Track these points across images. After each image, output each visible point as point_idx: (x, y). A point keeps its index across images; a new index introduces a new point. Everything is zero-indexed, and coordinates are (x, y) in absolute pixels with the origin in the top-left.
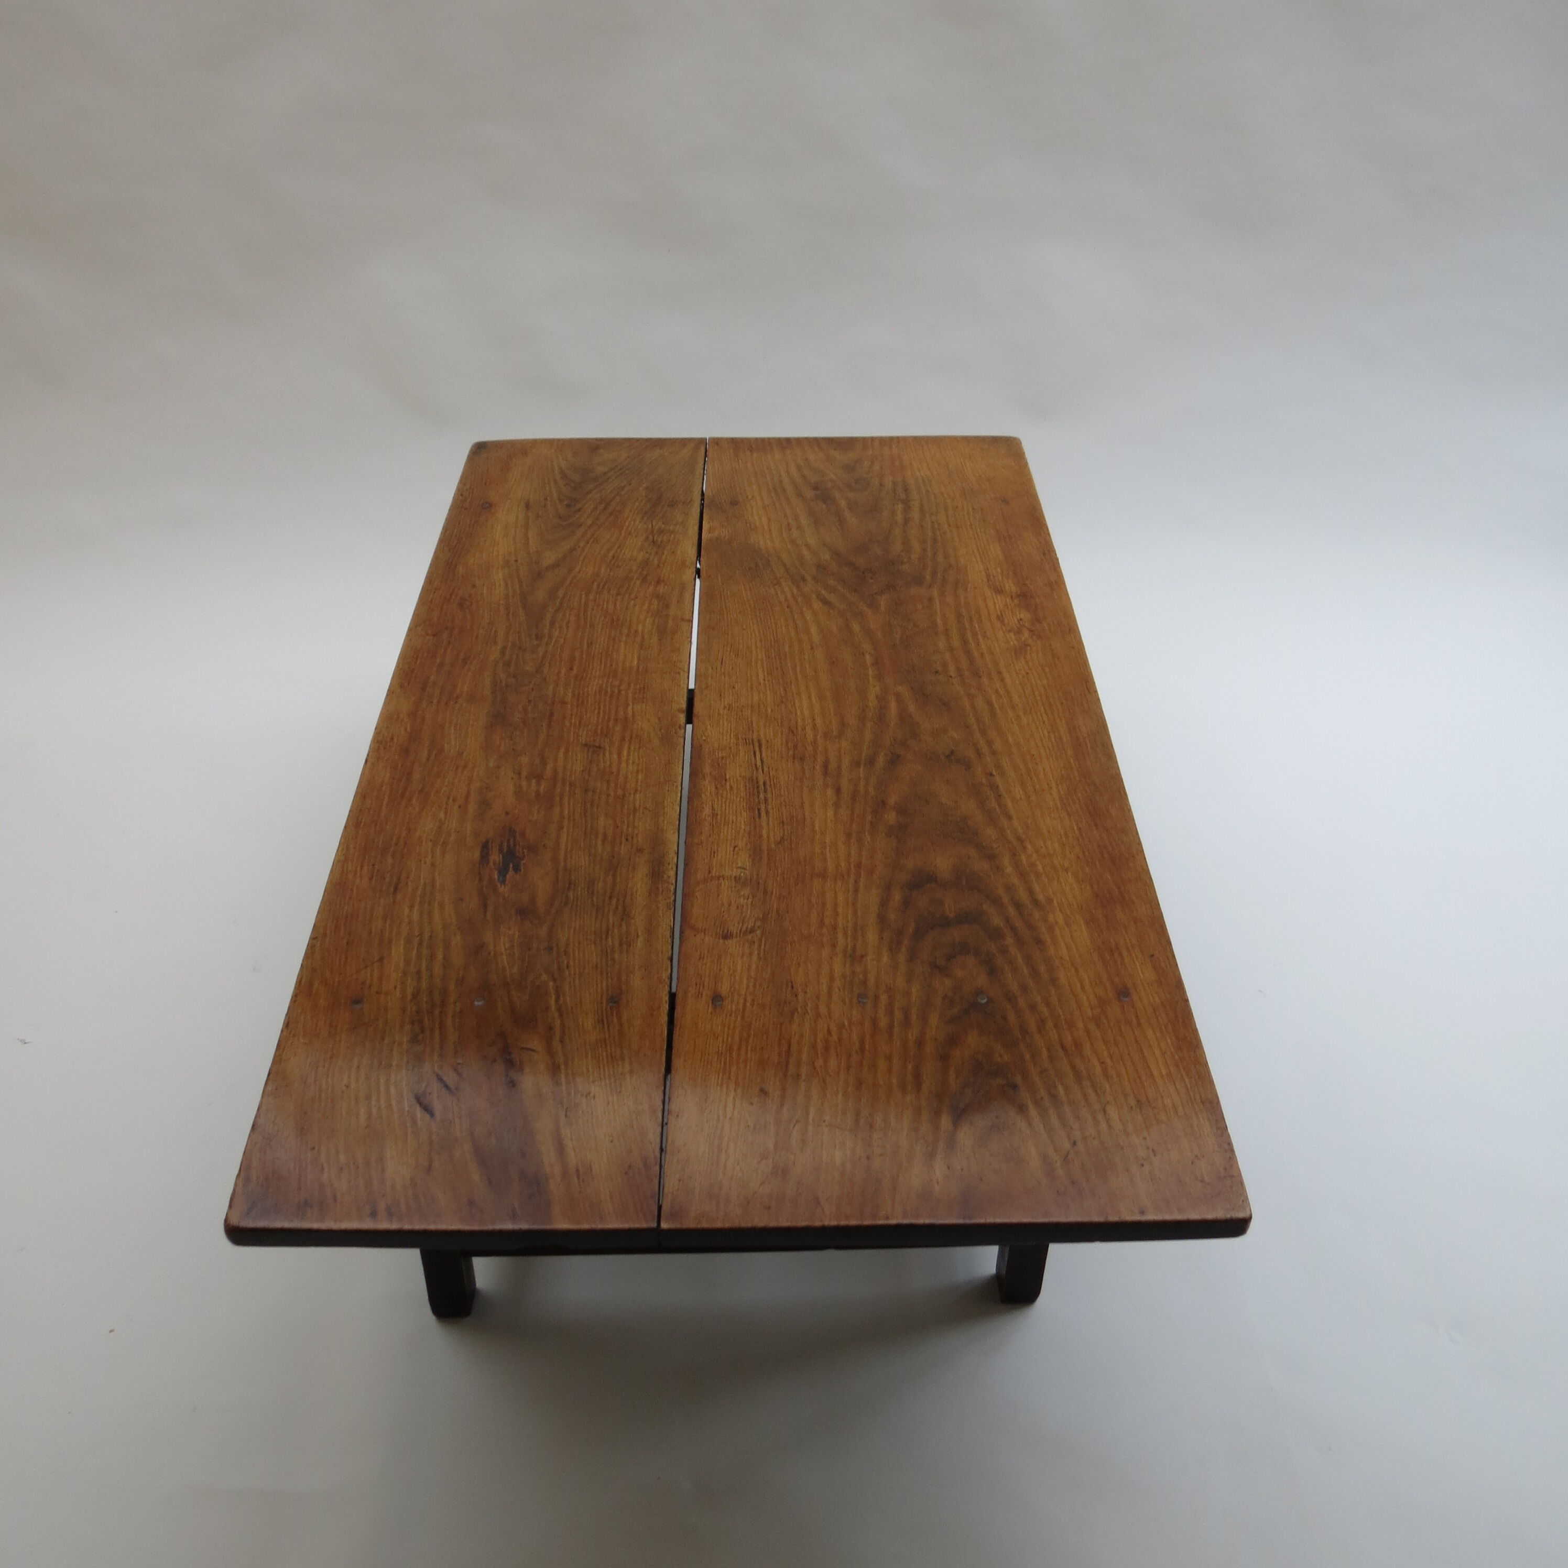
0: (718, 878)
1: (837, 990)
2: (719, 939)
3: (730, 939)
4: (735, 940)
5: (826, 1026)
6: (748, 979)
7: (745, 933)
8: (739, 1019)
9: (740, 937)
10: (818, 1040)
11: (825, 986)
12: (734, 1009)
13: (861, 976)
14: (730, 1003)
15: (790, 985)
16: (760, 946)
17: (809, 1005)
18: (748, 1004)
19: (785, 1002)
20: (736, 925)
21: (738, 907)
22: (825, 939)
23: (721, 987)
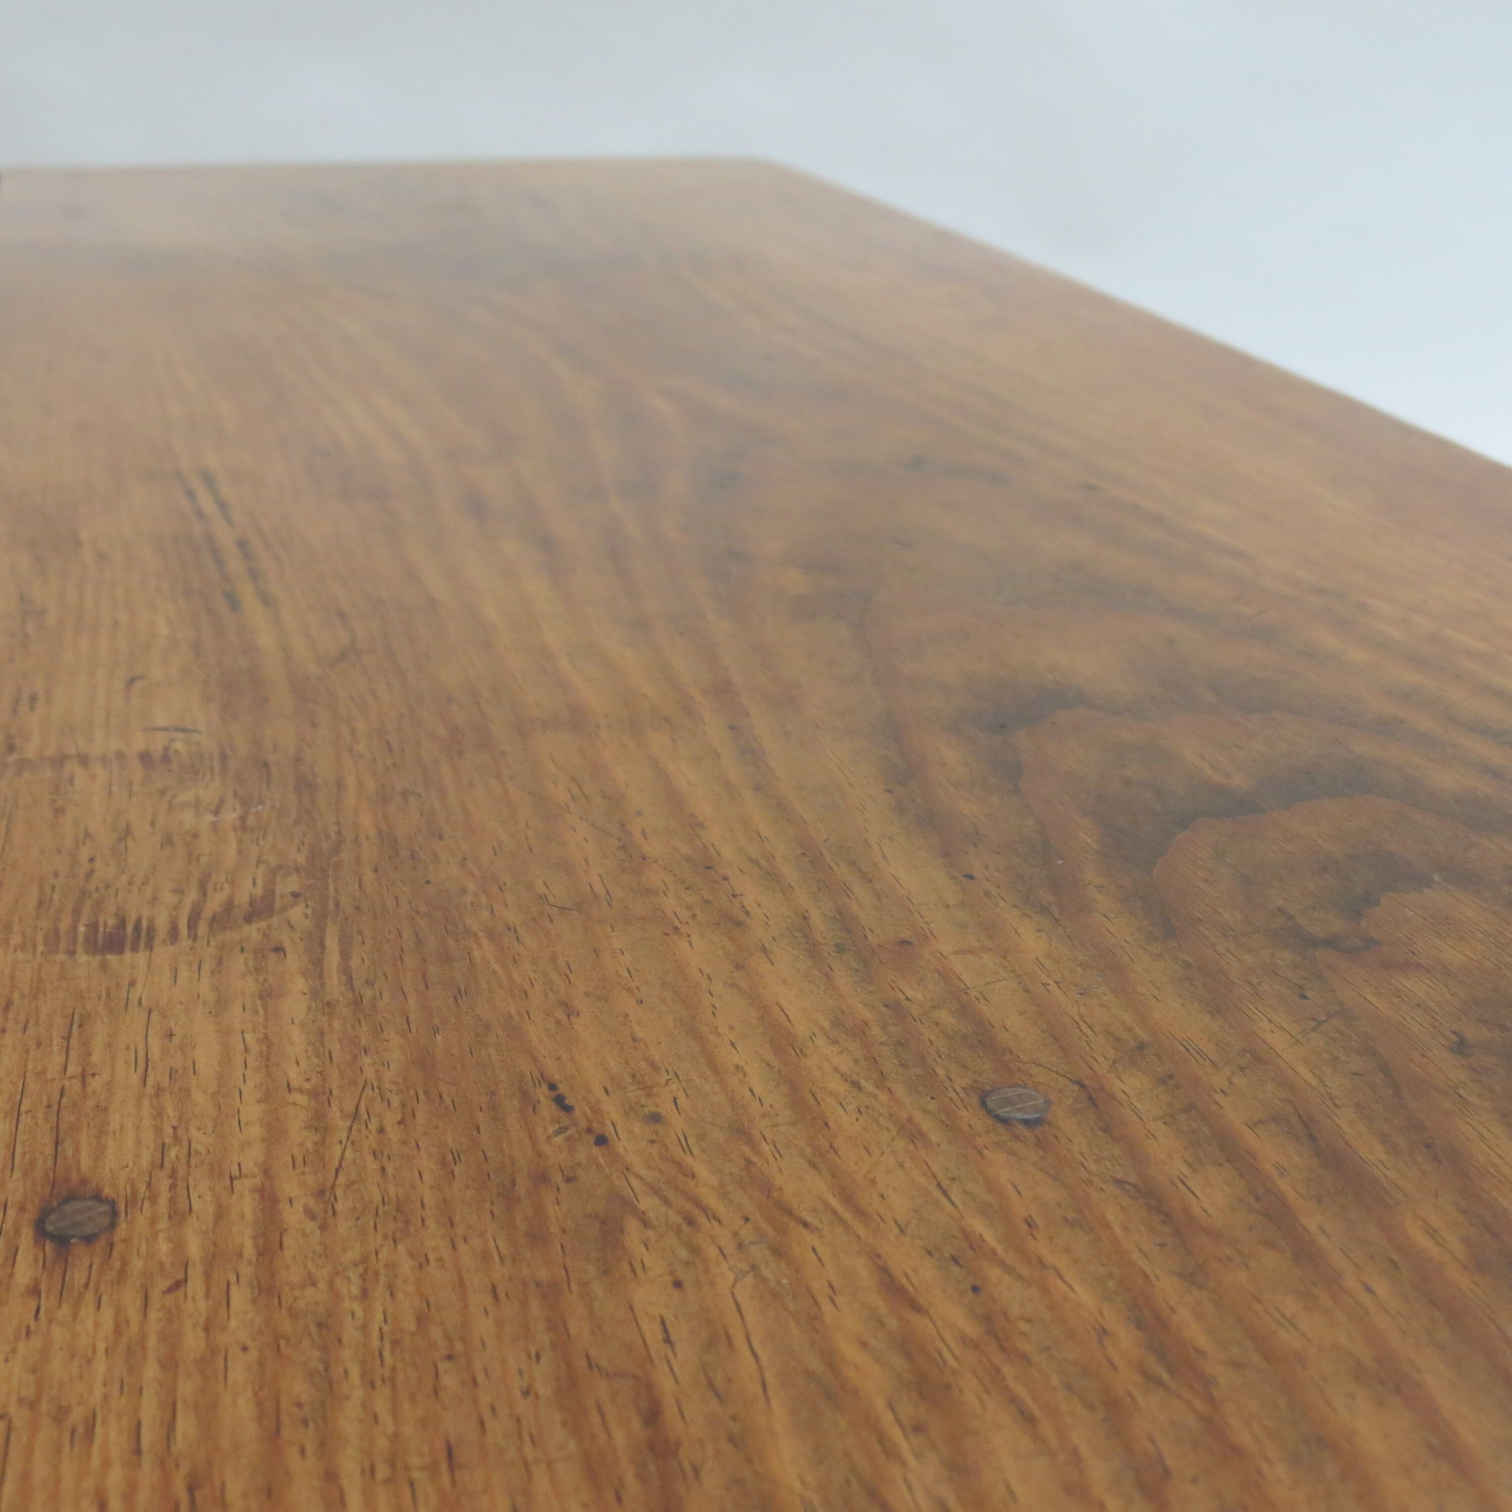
0: (59, 761)
1: (841, 1088)
2: (72, 953)
3: (135, 948)
4: (163, 952)
5: (860, 1265)
6: (266, 1097)
7: (221, 921)
8: (240, 1298)
9: (194, 936)
10: (849, 1350)
11: (757, 1079)
12: (195, 1250)
13: (945, 1016)
14: (163, 1224)
15: (542, 1093)
16: (318, 962)
17: (703, 1172)
18: (293, 1216)
19: (541, 1178)
20: (168, 898)
21: (168, 841)
22: (670, 904)
23: (99, 1153)
